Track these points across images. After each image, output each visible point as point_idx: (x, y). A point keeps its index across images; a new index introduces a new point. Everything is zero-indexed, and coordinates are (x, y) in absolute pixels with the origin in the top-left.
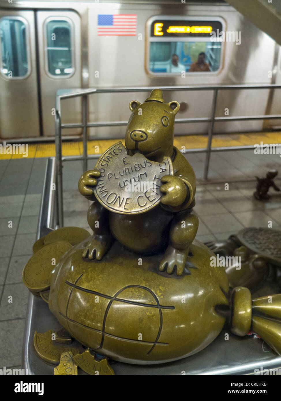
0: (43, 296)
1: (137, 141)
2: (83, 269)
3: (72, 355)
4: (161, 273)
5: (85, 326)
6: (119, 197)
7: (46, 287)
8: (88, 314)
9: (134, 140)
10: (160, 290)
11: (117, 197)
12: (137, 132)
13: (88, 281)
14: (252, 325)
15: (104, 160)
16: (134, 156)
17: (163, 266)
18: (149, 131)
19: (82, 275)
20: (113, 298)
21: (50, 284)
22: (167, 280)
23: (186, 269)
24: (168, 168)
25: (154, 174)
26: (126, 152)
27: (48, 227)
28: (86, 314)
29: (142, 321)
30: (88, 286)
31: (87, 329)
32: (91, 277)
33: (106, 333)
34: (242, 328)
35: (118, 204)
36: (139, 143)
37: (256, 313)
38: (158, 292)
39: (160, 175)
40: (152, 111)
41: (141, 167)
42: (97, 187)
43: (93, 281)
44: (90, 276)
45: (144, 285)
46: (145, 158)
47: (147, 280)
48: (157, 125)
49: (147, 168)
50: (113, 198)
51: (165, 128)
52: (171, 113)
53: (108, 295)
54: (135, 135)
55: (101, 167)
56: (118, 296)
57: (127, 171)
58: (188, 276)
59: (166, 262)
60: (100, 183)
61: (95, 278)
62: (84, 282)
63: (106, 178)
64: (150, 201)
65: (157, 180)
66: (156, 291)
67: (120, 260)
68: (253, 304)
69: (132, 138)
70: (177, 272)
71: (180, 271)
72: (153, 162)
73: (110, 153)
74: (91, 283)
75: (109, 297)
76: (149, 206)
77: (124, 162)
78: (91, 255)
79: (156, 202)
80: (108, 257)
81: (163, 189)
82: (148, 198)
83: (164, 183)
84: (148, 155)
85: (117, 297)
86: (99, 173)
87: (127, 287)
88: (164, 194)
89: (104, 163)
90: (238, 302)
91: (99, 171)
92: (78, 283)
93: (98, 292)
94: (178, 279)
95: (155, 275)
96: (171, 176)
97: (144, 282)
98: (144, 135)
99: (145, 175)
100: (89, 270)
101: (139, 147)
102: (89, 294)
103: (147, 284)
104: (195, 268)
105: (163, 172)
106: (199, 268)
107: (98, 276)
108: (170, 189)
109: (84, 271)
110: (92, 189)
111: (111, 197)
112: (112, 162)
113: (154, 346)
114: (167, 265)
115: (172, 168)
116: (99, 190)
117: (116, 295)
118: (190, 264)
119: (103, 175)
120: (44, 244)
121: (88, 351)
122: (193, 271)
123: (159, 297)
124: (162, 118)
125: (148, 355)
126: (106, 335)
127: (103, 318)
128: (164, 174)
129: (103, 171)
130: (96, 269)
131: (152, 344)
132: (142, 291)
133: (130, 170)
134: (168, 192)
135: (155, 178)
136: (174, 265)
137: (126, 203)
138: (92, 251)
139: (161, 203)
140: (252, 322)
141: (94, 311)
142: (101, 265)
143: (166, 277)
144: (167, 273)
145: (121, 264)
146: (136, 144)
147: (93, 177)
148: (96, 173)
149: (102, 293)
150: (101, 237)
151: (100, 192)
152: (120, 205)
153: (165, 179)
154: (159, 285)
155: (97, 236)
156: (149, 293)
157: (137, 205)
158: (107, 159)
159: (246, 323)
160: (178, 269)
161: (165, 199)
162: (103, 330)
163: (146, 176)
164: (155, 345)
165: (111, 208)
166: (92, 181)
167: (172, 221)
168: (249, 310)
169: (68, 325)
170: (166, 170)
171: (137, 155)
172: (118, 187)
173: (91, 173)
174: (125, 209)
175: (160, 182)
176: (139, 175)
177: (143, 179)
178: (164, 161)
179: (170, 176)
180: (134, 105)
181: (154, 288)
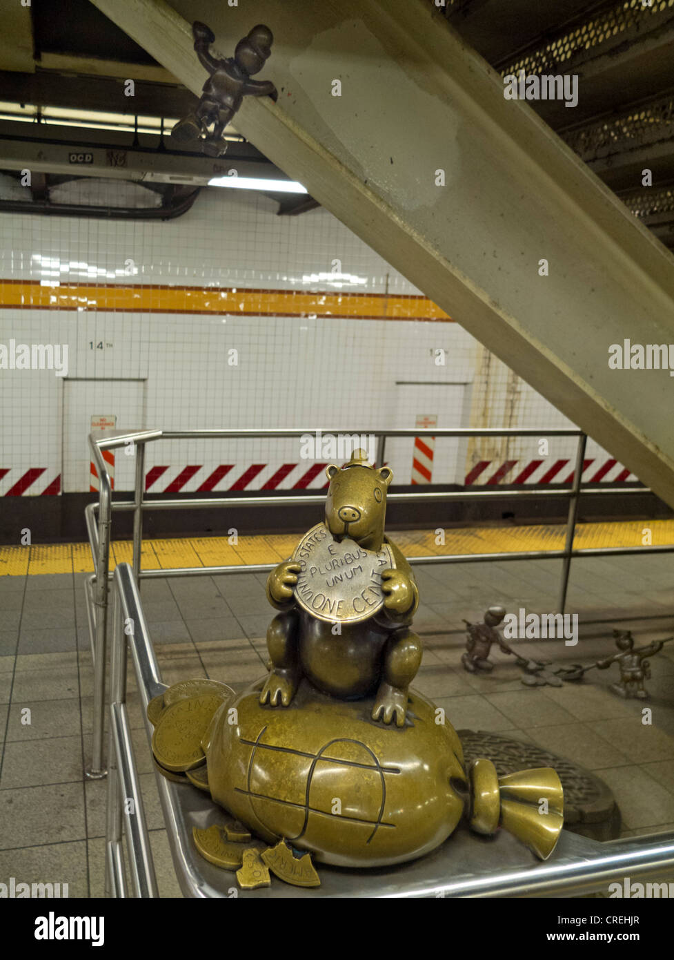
0: (194, 777)
1: (347, 522)
2: (265, 720)
3: (258, 853)
4: (376, 723)
5: (280, 801)
6: (328, 600)
7: (197, 761)
8: (283, 781)
9: (344, 521)
10: (378, 746)
11: (326, 600)
12: (347, 509)
13: (278, 735)
14: (501, 815)
15: (303, 548)
16: (342, 543)
17: (377, 712)
18: (361, 508)
19: (266, 728)
20: (316, 756)
21: (204, 755)
22: (385, 733)
23: (407, 720)
24: (388, 560)
25: (371, 567)
26: (332, 538)
27: (157, 681)
28: (280, 781)
29: (359, 788)
30: (278, 742)
31: (283, 805)
32: (281, 730)
33: (312, 809)
34: (487, 818)
35: (327, 610)
36: (350, 524)
37: (506, 795)
38: (375, 748)
39: (380, 569)
40: (362, 480)
41: (353, 559)
42: (298, 587)
43: (285, 734)
44: (277, 728)
45: (355, 739)
46: (357, 545)
47: (359, 733)
48: (369, 500)
49: (362, 560)
50: (320, 602)
51: (379, 505)
52: (383, 482)
53: (309, 753)
54: (345, 514)
55: (300, 558)
56: (324, 752)
57: (335, 564)
58: (412, 728)
59: (381, 706)
60: (301, 581)
61: (286, 731)
62: (271, 736)
63: (308, 574)
64: (370, 605)
65: (376, 576)
66: (373, 748)
67: (316, 706)
68: (500, 783)
69: (341, 518)
70: (398, 722)
71: (401, 720)
72: (368, 552)
73: (310, 538)
74: (282, 737)
75: (311, 756)
76: (369, 612)
77: (330, 551)
78: (274, 699)
79: (378, 607)
80: (296, 703)
81: (385, 588)
82: (366, 601)
83: (386, 579)
84: (360, 541)
85: (322, 756)
86: (299, 566)
87: (333, 742)
88: (387, 594)
89: (303, 553)
90: (479, 777)
91: (298, 563)
92: (262, 740)
93: (294, 749)
94: (399, 731)
95: (368, 725)
96: (394, 569)
97: (355, 734)
98: (357, 513)
99: (359, 569)
100: (275, 720)
101: (349, 531)
102: (281, 753)
103: (360, 737)
104: (418, 719)
105: (382, 564)
106: (424, 719)
107: (290, 727)
108: (395, 588)
109: (268, 722)
110: (292, 589)
111: (318, 599)
112: (315, 551)
113: (376, 829)
114: (383, 710)
115: (393, 560)
116: (300, 591)
117: (321, 752)
118: (410, 714)
119: (303, 569)
120: (164, 705)
121: (283, 843)
122: (417, 723)
123: (378, 754)
124: (375, 490)
125: (367, 845)
126: (311, 812)
127: (305, 785)
128: (384, 567)
129: (303, 564)
130: (285, 718)
131: (373, 826)
132: (355, 746)
133: (339, 562)
134: (394, 591)
135: (373, 573)
136: (392, 712)
137: (338, 608)
138: (276, 693)
139: (384, 607)
140: (501, 808)
141: (292, 777)
142: (291, 714)
143: (383, 728)
144: (384, 723)
145: (318, 711)
146: (346, 526)
147: (292, 571)
148: (296, 566)
149: (300, 750)
150: (284, 671)
151: (302, 593)
152: (331, 612)
153: (386, 574)
154: (375, 739)
155: (279, 669)
156: (364, 750)
157: (354, 611)
158: (306, 548)
159: (494, 810)
160: (398, 716)
161: (390, 601)
162: (307, 806)
163: (361, 571)
164: (377, 827)
165: (319, 615)
166: (291, 577)
167: (387, 642)
168: (496, 791)
169: (252, 804)
170: (386, 562)
171: (346, 541)
172: (326, 586)
173: (290, 567)
174: (337, 616)
175: (380, 579)
176: (352, 570)
177: (357, 575)
178: (383, 550)
179: (392, 570)
180: (333, 472)
181: (370, 743)
